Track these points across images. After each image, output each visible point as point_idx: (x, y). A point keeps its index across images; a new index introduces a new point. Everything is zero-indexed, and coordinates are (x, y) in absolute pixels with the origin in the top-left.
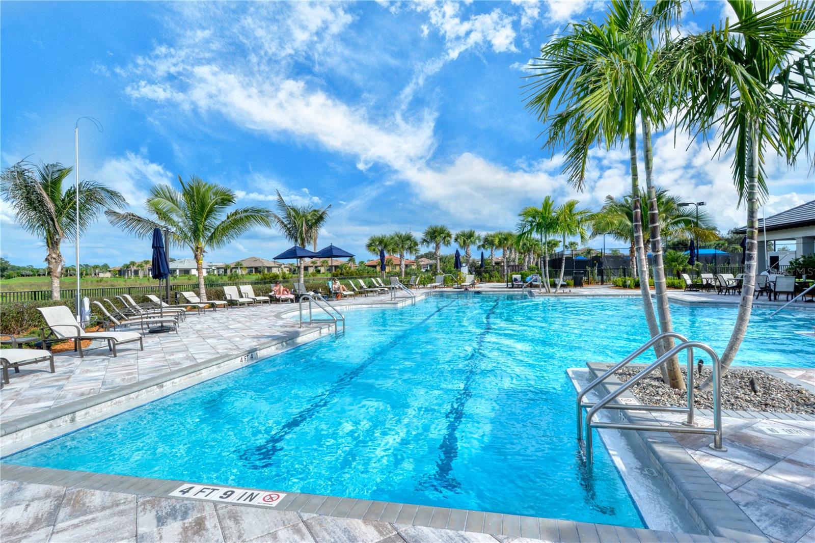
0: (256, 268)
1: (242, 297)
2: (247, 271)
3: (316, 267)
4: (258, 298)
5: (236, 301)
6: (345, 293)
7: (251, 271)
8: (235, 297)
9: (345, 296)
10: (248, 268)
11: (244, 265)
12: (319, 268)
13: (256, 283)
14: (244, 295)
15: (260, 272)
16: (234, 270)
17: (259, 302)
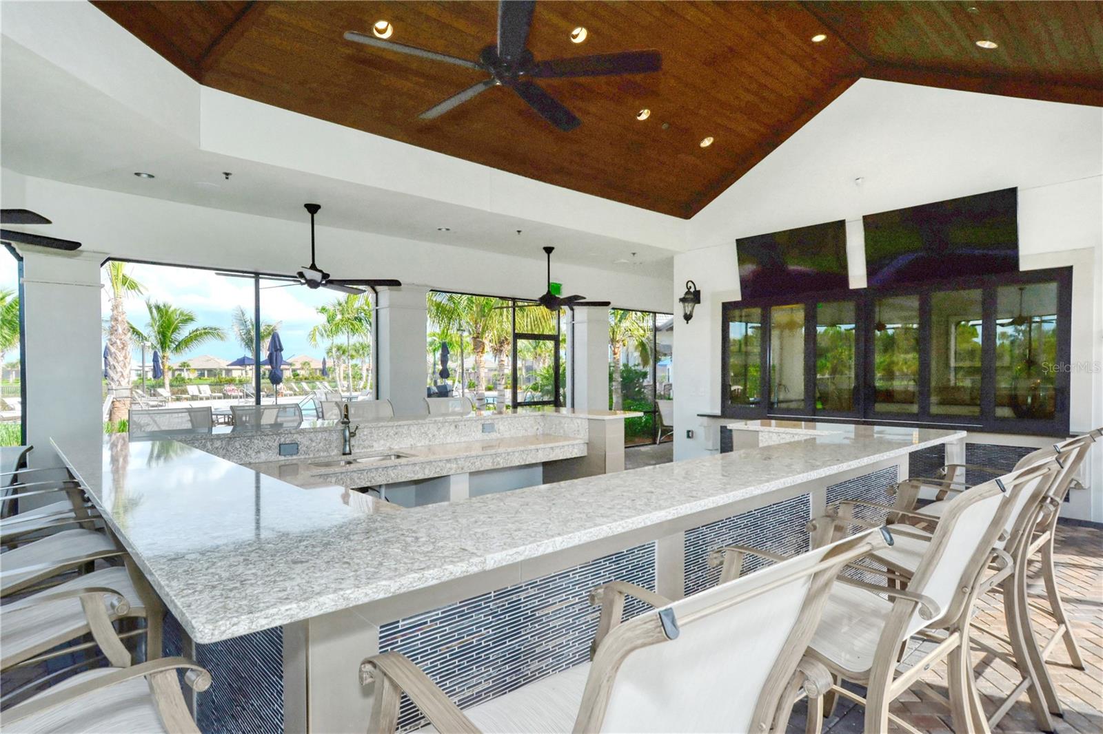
0: (210, 371)
1: (201, 393)
2: (196, 374)
3: (294, 370)
4: (214, 395)
5: (197, 396)
6: (285, 392)
7: (202, 375)
8: (196, 393)
9: (285, 395)
10: (198, 370)
11: (193, 367)
12: (298, 372)
13: (213, 385)
14: (202, 392)
15: (215, 375)
16: (177, 373)
17: (214, 398)
